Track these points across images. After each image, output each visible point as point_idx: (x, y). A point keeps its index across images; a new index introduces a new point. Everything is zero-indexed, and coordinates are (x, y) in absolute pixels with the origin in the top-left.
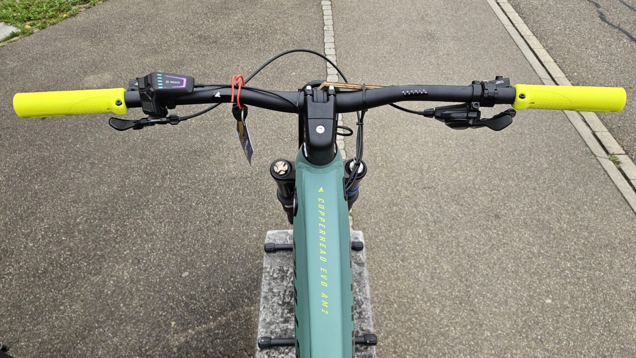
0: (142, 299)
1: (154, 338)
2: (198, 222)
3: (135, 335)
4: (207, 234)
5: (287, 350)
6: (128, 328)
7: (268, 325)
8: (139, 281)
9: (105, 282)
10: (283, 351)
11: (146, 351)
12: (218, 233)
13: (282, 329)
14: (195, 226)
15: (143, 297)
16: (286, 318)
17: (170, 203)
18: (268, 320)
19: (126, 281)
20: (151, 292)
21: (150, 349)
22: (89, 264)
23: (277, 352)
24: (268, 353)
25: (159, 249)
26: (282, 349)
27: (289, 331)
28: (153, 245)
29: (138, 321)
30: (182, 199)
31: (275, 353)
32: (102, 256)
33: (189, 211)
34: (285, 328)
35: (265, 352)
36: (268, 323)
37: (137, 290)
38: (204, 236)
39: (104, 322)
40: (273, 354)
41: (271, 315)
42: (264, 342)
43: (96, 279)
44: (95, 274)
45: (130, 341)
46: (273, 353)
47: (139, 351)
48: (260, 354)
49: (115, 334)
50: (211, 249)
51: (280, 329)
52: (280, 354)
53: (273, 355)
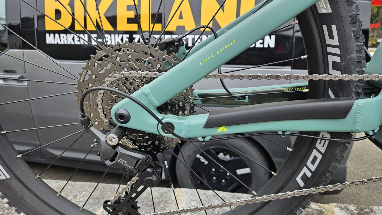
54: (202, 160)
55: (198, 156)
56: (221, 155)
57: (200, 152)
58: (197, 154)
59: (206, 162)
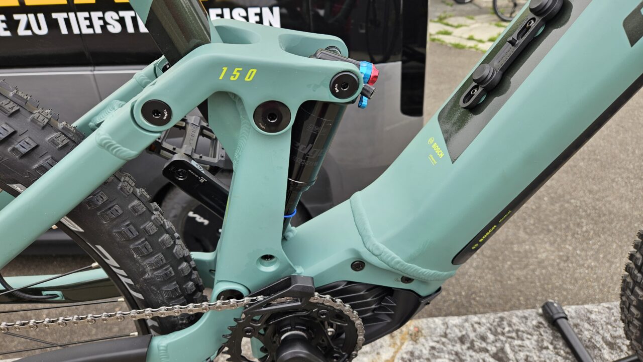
0: (526, 278)
1: (490, 302)
3: (484, 284)
5: (562, 352)
6: (489, 276)
7: (585, 318)
8: (544, 268)
9: (524, 242)
10: (558, 346)
11: (474, 299)
13: (593, 341)
15: (529, 277)
16: (615, 344)
18: (593, 317)
19: (537, 258)
20: (540, 282)
21: (477, 302)
22: (534, 225)
23: (551, 338)
24: (541, 325)
25: (595, 274)
26: (560, 344)
27: (596, 351)
28: (596, 266)
29: (501, 282)
31: (547, 335)
32: (549, 231)
34: (598, 345)
35: (541, 320)
36: (589, 318)
37: (534, 271)
39: (484, 255)
40: (544, 331)
41: (604, 319)
42: (555, 307)
43: (522, 234)
44: (527, 233)
45: (477, 282)
46: (547, 333)
47: (470, 292)
48: (534, 314)
49: (477, 268)
51: (592, 338)
52: (552, 344)
53: (543, 333)
54: (199, 219)
55: (191, 214)
57: (193, 209)
58: (188, 212)
59: (206, 222)
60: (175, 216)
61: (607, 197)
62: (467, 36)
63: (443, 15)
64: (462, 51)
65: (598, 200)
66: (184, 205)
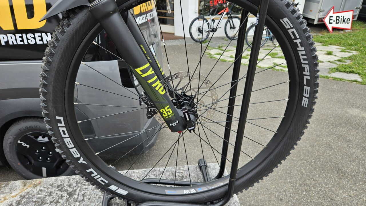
2: (274, 187)
4: (266, 194)
12: (269, 201)
14: (270, 186)
17: (282, 168)
30: (290, 174)
33: (281, 179)
38: (263, 193)
50: (254, 200)
54: (24, 144)
55: (19, 142)
56: (40, 139)
57: (20, 139)
58: (18, 141)
59: (28, 146)
60: (11, 143)
61: (267, 134)
62: (229, 56)
63: (221, 45)
64: (224, 63)
65: (262, 136)
66: (15, 137)
